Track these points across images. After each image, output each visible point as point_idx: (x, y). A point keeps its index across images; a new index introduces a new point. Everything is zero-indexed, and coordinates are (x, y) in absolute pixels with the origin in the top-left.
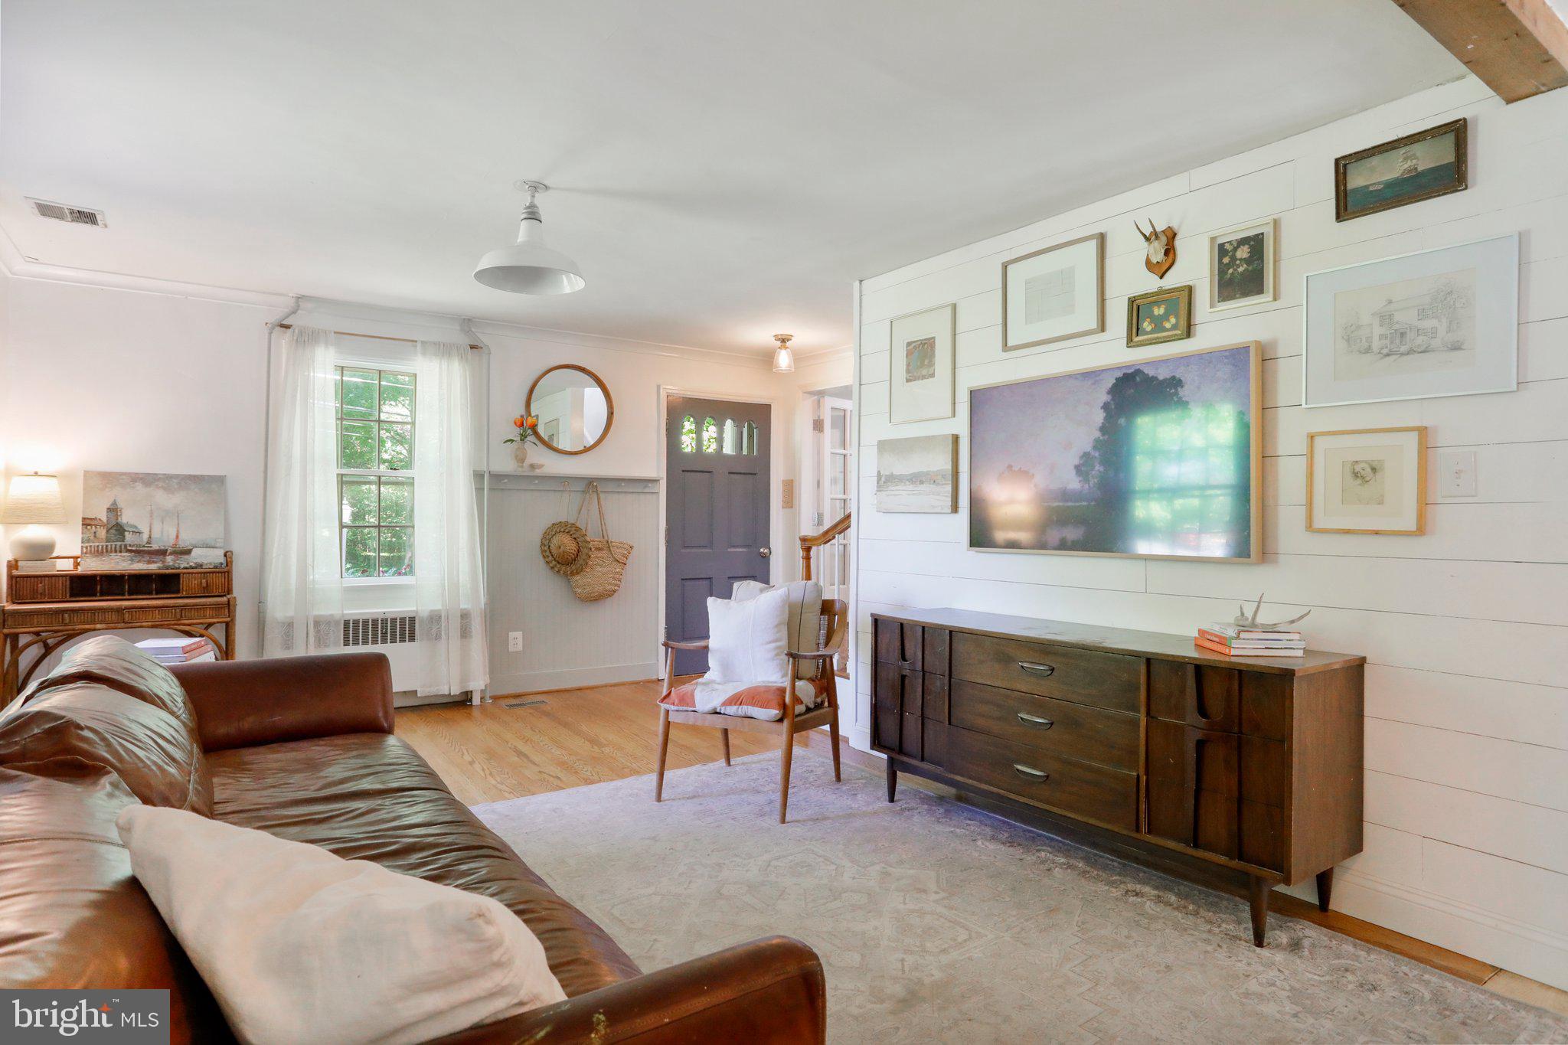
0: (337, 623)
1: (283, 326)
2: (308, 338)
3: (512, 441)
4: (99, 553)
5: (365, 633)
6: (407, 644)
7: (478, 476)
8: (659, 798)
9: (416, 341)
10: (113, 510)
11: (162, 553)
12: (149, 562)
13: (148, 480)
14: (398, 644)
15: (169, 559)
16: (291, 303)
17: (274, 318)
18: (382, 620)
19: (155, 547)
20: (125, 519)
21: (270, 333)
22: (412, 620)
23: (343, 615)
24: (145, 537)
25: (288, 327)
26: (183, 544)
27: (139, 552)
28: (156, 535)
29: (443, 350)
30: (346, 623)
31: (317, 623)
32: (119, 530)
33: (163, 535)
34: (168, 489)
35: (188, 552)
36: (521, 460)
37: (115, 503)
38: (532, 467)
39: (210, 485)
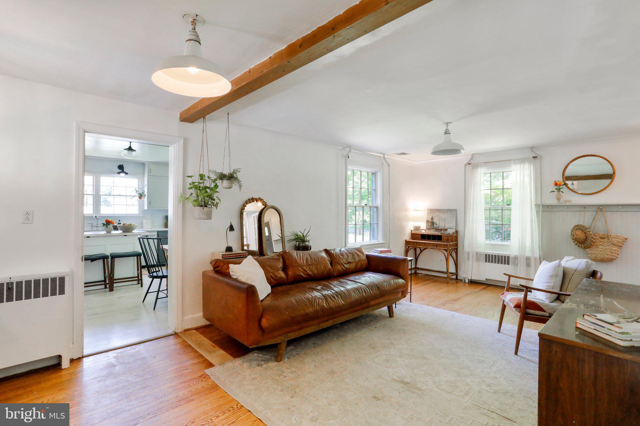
0: (483, 254)
1: (469, 164)
2: (476, 166)
3: (554, 191)
4: (429, 229)
5: (492, 260)
6: (506, 265)
7: (537, 205)
8: (499, 331)
9: (511, 160)
10: (432, 219)
11: (441, 230)
12: (438, 232)
13: (439, 211)
14: (503, 265)
15: (443, 231)
16: (470, 157)
17: (466, 162)
18: (498, 256)
19: (440, 228)
20: (434, 221)
21: (465, 167)
22: (508, 257)
23: (485, 252)
24: (438, 225)
25: (470, 164)
26: (446, 228)
27: (437, 229)
28: (440, 225)
29: (522, 161)
30: (486, 255)
31: (477, 254)
32: (433, 223)
33: (441, 225)
34: (443, 213)
35: (447, 230)
36: (559, 199)
37: (432, 217)
38: (566, 201)
39: (453, 212)
